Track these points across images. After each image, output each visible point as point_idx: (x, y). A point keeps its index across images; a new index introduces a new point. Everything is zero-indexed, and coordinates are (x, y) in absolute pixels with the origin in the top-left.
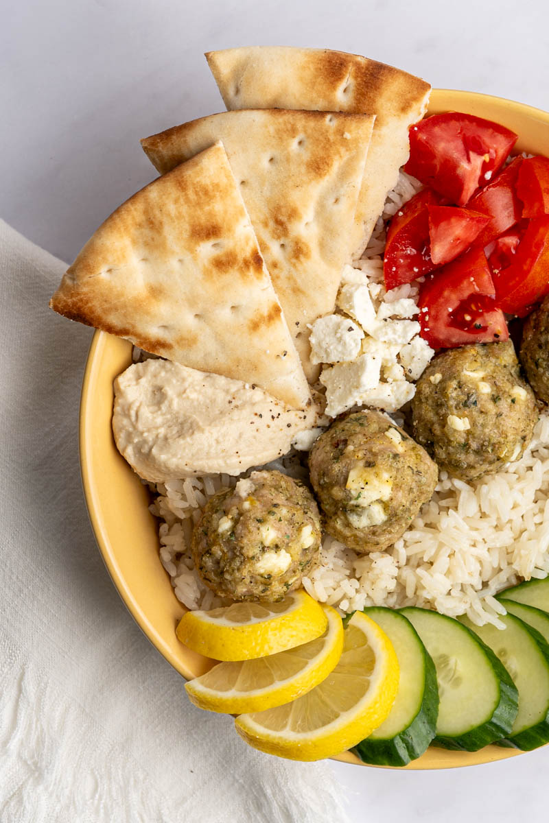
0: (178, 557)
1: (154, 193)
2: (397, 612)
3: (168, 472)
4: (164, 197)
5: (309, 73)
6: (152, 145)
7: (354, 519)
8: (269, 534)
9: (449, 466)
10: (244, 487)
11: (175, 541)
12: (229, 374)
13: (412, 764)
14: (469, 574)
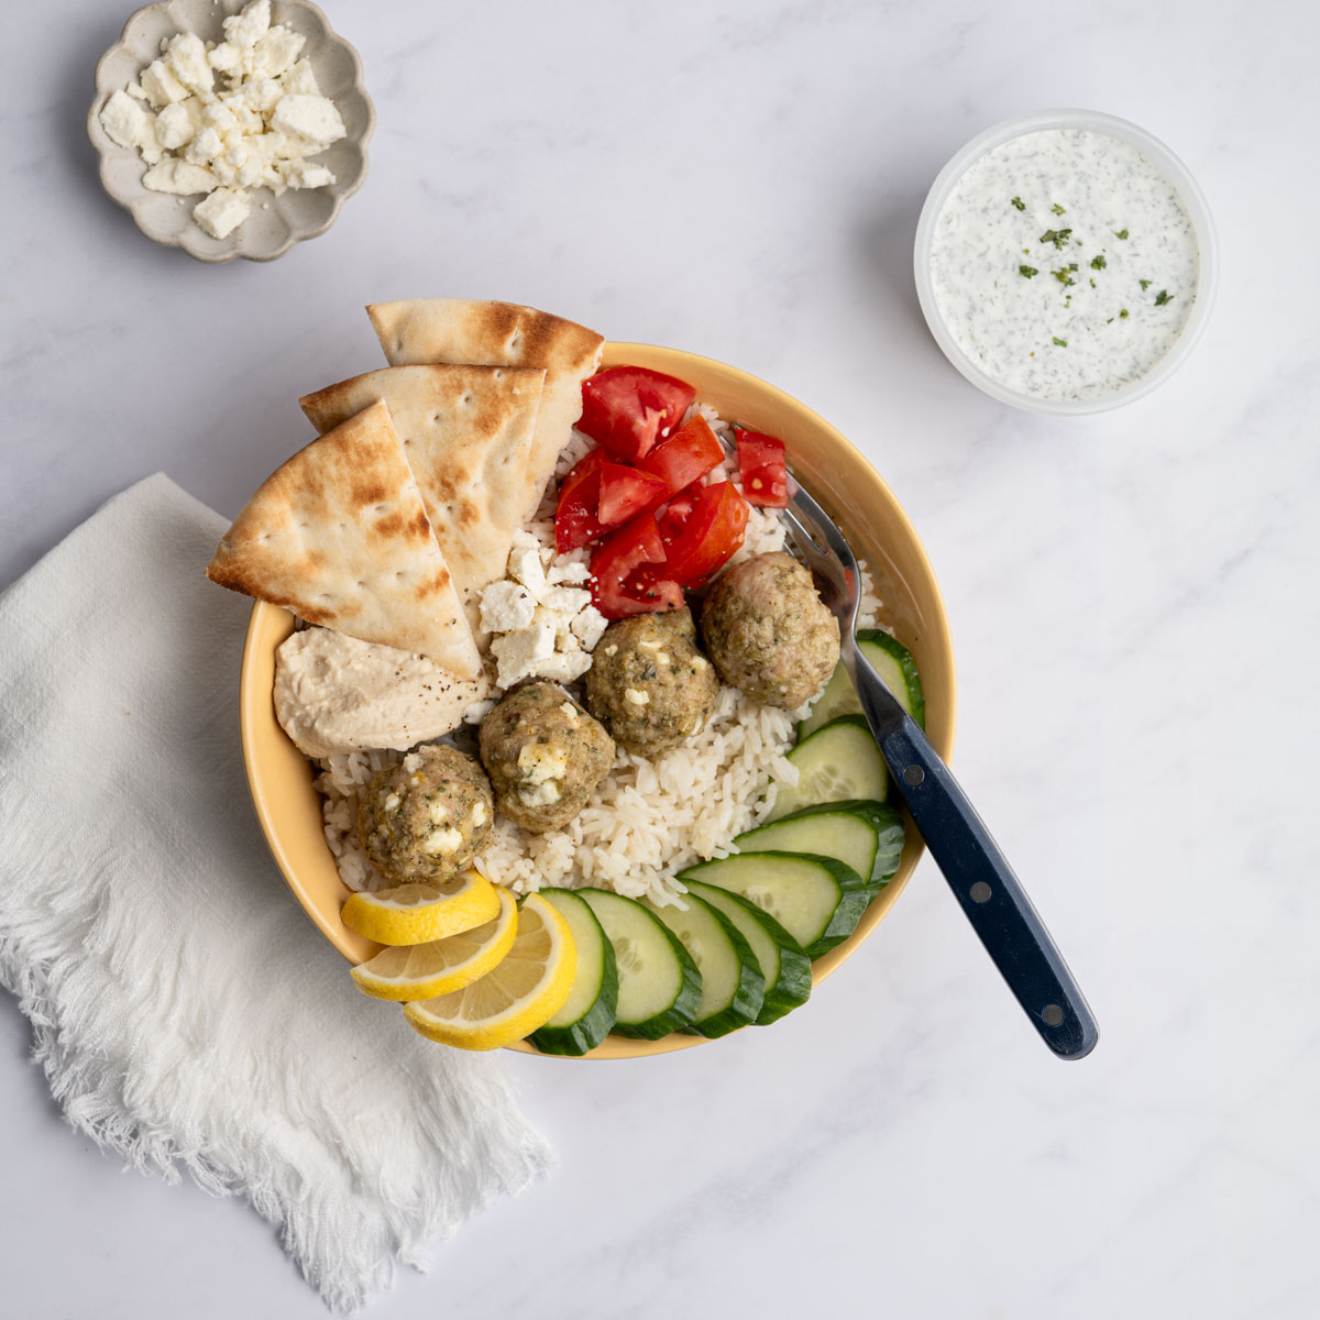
0: (344, 835)
1: (313, 454)
2: (574, 893)
3: (331, 747)
4: (325, 459)
5: (476, 326)
6: (311, 403)
7: (526, 798)
8: (439, 812)
9: (626, 743)
10: (412, 762)
11: (340, 818)
12: (396, 644)
13: (590, 1053)
14: (649, 853)
